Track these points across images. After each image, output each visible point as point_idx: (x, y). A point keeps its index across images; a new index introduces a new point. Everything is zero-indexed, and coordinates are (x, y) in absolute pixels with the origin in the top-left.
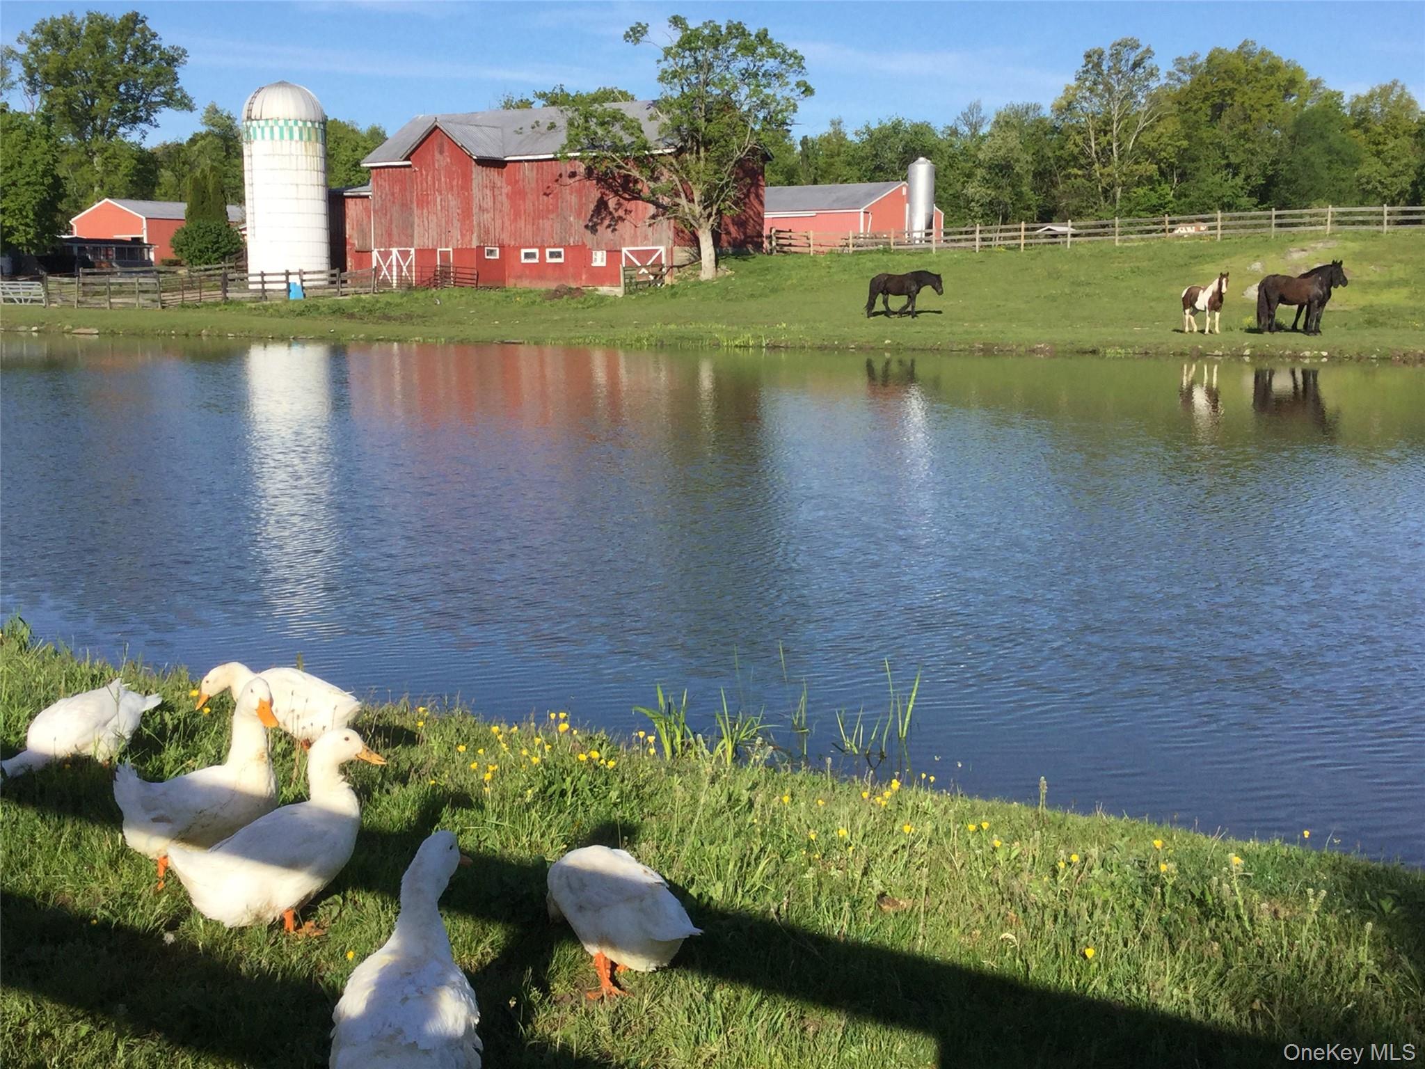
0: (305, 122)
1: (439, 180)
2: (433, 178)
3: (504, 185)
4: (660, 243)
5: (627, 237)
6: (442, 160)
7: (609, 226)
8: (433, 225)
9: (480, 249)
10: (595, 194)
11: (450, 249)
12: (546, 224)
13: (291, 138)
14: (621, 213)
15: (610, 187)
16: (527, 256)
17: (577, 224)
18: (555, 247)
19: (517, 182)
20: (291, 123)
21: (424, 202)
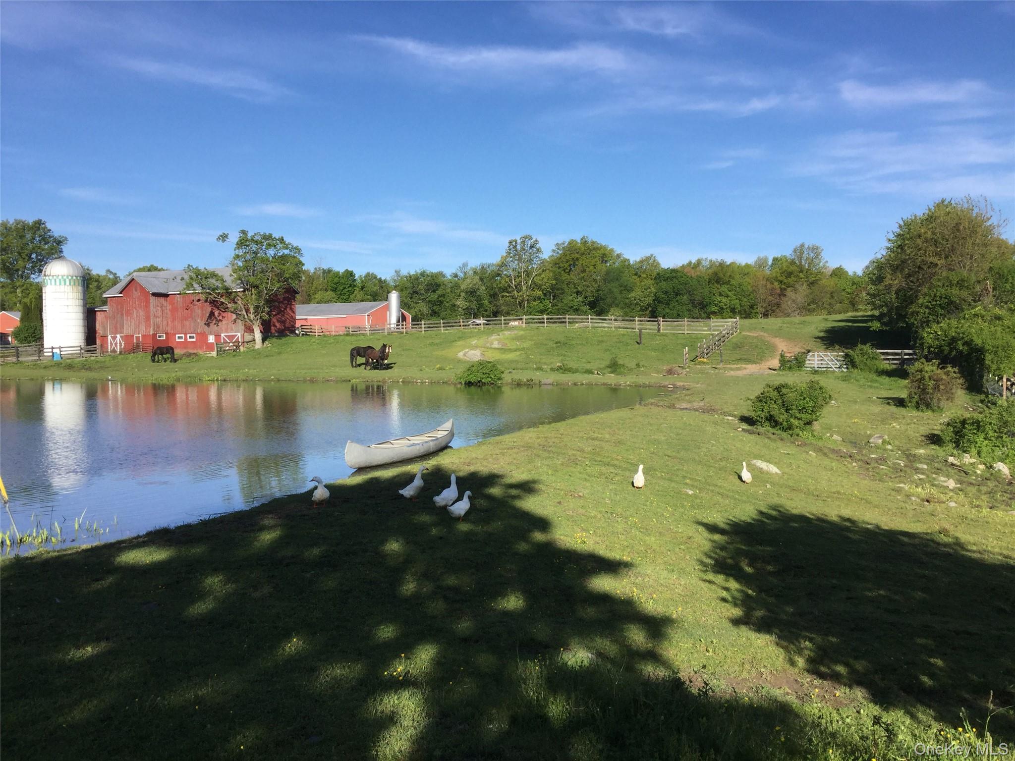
0: (72, 277)
1: (135, 303)
2: (133, 302)
3: (168, 305)
4: (238, 332)
5: (223, 329)
6: (136, 294)
7: (215, 324)
8: (133, 324)
9: (154, 335)
10: (209, 309)
11: (140, 335)
12: (187, 323)
13: (65, 284)
14: (221, 318)
15: (215, 306)
16: (179, 338)
17: (201, 323)
18: (191, 333)
19: (174, 304)
20: (65, 277)
21: (129, 313)
